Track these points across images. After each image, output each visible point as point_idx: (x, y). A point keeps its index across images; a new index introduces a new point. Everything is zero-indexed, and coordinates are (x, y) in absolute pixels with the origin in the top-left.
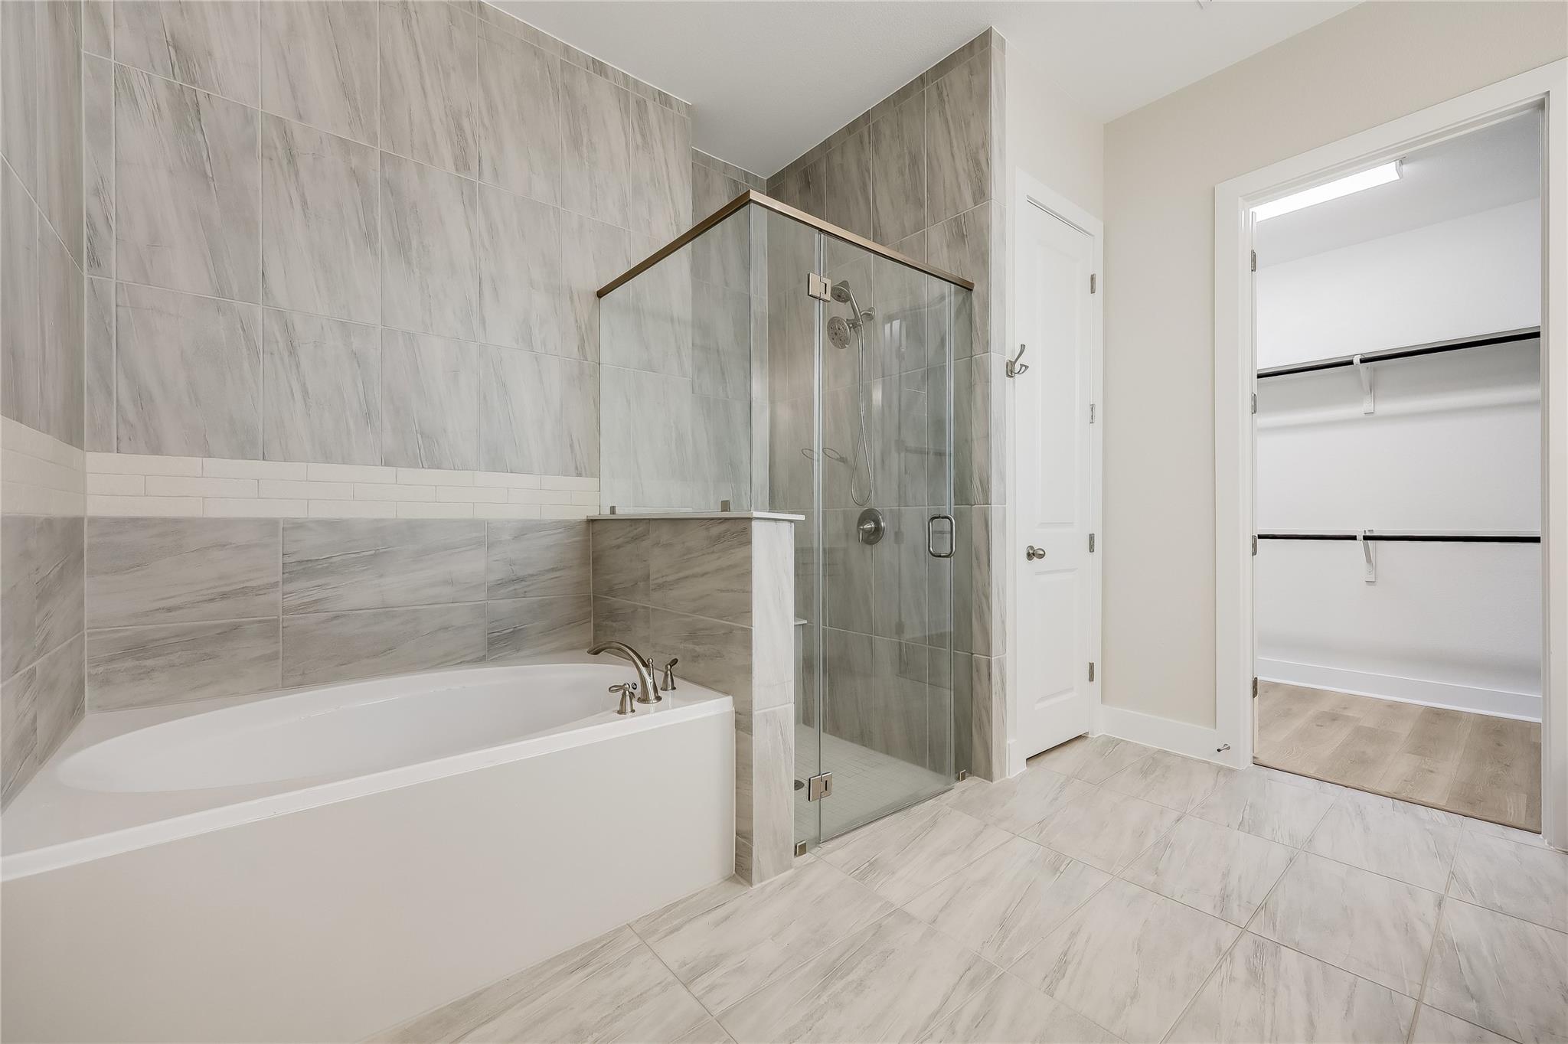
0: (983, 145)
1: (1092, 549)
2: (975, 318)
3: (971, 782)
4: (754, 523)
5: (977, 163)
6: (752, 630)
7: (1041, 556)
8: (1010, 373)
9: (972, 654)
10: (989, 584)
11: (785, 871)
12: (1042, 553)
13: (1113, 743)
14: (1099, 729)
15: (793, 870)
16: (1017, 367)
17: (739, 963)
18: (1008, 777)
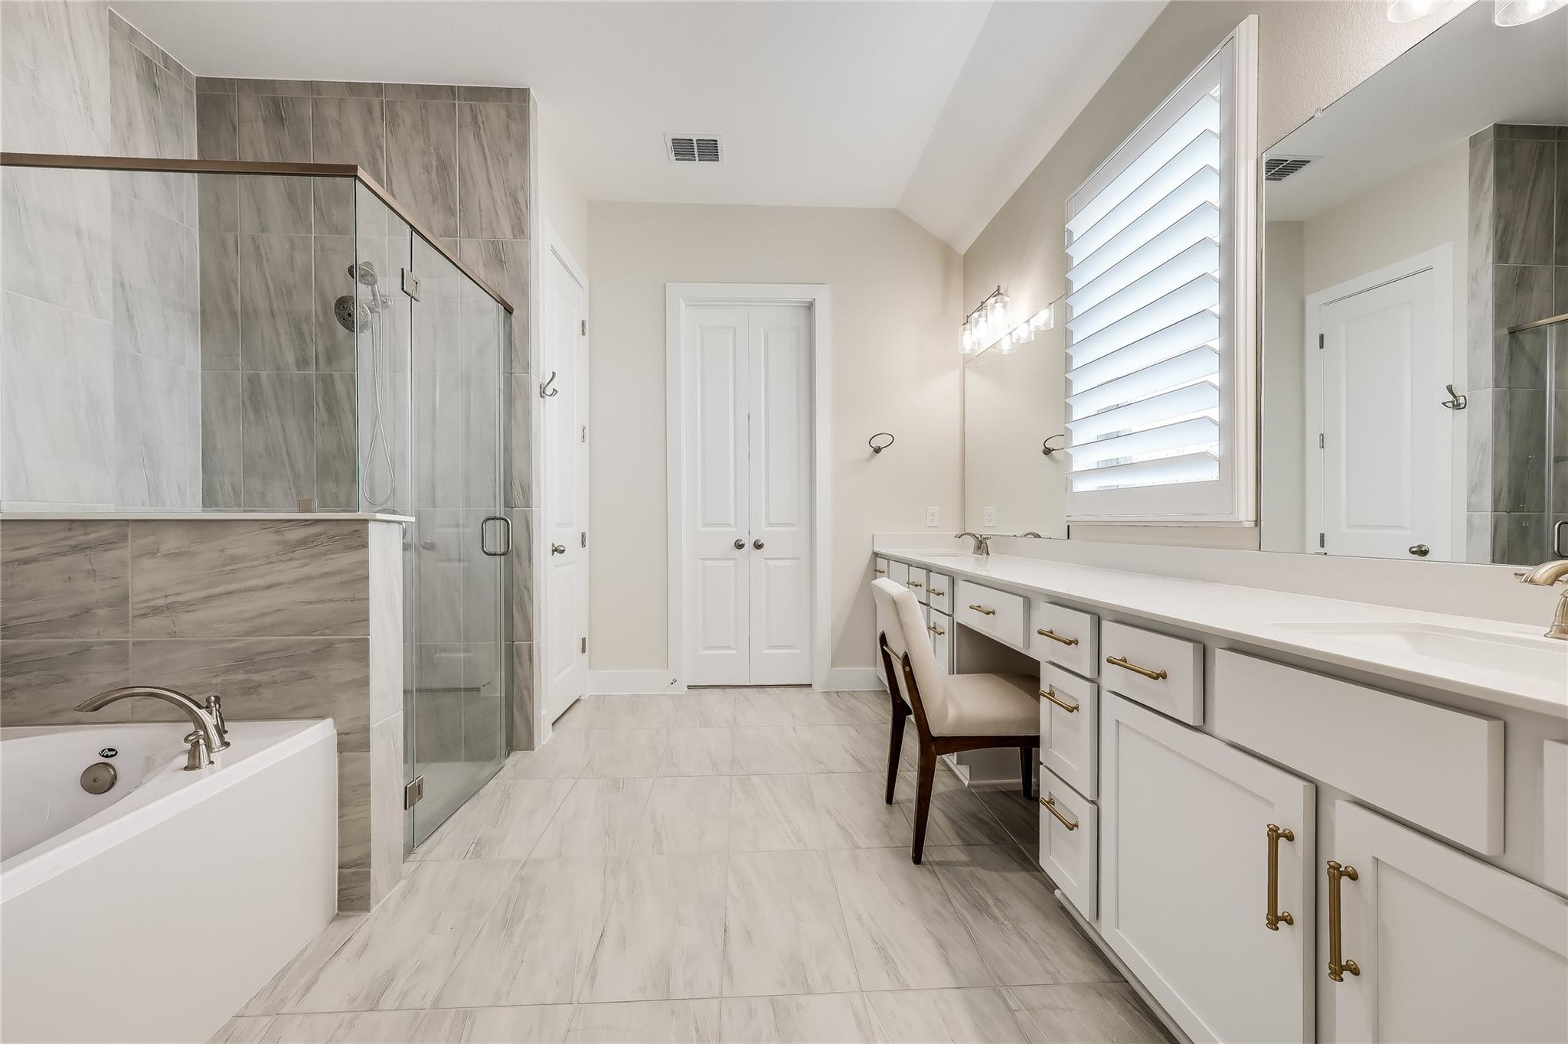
0: (522, 188)
1: (583, 544)
2: (515, 338)
3: (516, 756)
4: (371, 525)
5: (516, 201)
6: (368, 639)
7: (562, 552)
8: (542, 393)
9: (513, 642)
10: (531, 578)
11: (397, 884)
12: (563, 549)
13: (600, 700)
14: (588, 693)
15: (402, 881)
16: (549, 391)
17: (414, 965)
18: (543, 743)
